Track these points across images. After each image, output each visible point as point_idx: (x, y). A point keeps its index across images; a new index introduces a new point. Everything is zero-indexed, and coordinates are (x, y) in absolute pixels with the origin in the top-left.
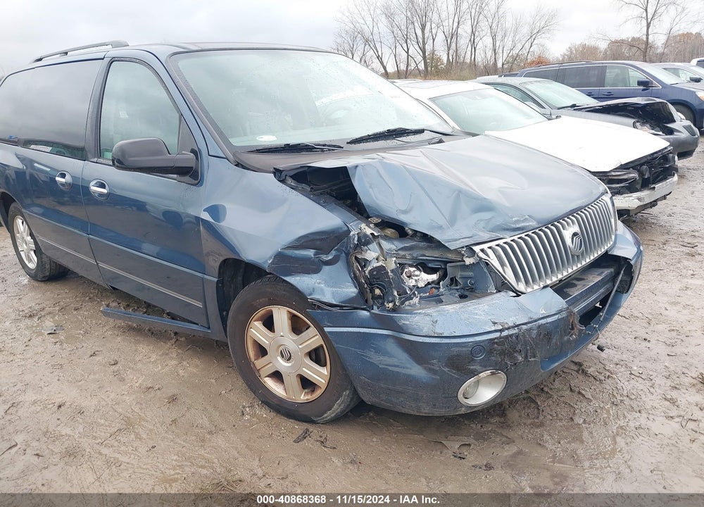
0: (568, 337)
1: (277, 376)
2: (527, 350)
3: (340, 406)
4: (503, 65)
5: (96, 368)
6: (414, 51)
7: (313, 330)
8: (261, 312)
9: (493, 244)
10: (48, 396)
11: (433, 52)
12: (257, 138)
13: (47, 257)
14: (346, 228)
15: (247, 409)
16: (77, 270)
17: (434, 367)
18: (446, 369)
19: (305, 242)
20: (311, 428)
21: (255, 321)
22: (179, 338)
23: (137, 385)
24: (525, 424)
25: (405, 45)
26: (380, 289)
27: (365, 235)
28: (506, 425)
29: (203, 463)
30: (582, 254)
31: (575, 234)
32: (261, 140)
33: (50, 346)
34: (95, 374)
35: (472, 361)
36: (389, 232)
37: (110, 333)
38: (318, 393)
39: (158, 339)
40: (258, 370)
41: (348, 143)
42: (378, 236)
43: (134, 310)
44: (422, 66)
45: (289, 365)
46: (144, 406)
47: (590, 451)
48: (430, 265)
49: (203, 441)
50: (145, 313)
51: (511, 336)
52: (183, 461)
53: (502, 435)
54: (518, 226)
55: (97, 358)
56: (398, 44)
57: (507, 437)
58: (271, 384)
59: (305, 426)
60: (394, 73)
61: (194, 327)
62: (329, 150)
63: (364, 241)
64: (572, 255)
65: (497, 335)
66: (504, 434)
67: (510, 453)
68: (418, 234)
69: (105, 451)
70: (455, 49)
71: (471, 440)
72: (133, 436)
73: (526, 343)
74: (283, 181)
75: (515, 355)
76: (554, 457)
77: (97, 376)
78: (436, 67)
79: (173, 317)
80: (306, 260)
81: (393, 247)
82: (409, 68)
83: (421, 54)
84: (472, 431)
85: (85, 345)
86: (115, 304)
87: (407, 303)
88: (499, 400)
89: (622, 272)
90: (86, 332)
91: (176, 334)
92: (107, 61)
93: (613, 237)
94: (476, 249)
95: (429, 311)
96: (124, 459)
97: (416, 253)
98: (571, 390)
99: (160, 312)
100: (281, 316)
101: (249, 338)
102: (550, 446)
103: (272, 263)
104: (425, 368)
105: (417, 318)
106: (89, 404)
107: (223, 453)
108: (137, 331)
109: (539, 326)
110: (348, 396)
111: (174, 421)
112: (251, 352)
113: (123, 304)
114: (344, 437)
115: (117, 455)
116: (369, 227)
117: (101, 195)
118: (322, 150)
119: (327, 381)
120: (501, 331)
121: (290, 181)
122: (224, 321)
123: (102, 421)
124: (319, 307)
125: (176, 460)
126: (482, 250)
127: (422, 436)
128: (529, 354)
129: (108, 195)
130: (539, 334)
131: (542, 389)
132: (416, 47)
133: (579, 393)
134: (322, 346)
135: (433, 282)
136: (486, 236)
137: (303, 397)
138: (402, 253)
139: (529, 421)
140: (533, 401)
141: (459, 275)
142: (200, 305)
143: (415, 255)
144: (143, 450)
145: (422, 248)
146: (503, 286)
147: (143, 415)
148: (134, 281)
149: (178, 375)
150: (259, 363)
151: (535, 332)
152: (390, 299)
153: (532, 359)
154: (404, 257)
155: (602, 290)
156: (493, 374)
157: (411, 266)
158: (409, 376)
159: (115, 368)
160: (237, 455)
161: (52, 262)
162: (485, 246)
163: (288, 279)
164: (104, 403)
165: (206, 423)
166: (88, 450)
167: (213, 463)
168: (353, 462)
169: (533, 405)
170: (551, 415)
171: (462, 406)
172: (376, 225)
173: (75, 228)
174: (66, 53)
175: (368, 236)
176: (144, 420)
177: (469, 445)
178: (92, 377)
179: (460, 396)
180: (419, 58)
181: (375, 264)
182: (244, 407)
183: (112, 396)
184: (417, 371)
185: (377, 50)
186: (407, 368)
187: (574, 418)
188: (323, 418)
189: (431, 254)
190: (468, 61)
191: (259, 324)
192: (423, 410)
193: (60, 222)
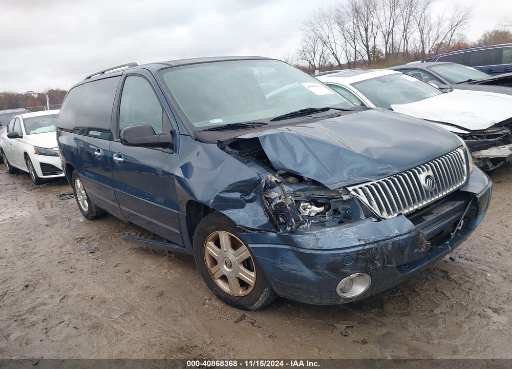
0: (418, 250)
1: (224, 278)
2: (384, 258)
3: (263, 299)
4: (429, 51)
5: (117, 275)
6: (360, 47)
7: (244, 247)
8: (213, 235)
9: (363, 186)
10: (86, 291)
11: (375, 47)
12: (210, 122)
13: (94, 204)
14: (259, 178)
15: (207, 301)
16: (111, 212)
17: (318, 271)
18: (327, 272)
19: (234, 188)
20: (247, 314)
21: (209, 241)
22: (171, 255)
23: (140, 285)
24: (396, 314)
25: (353, 44)
26: (283, 218)
27: (271, 182)
28: (382, 314)
29: (174, 335)
30: (435, 190)
31: (428, 177)
32: (212, 122)
33: (91, 261)
34: (115, 278)
35: (344, 266)
36: (291, 179)
37: (128, 252)
38: (250, 290)
39: (158, 256)
40: (213, 275)
41: (271, 121)
42: (280, 183)
43: (145, 237)
44: (366, 58)
45: (231, 270)
46: (142, 299)
47: (441, 333)
48: (319, 201)
49: (176, 321)
50: (152, 239)
51: (371, 249)
52: (161, 333)
53: (377, 321)
54: (382, 172)
55: (118, 268)
56: (348, 43)
57: (381, 322)
58: (220, 283)
59: (242, 312)
60: (346, 65)
61: (176, 247)
62: (258, 126)
63: (270, 186)
64: (426, 192)
65: (361, 248)
66: (380, 320)
67: (382, 333)
68: (310, 180)
69: (115, 326)
70: (391, 43)
71: (355, 324)
72: (133, 317)
73: (383, 254)
74: (223, 149)
75: (375, 262)
76: (414, 336)
77: (117, 280)
78: (378, 57)
79: (169, 242)
80: (235, 200)
81: (292, 189)
82: (357, 60)
83: (366, 49)
84: (357, 317)
85: (112, 260)
86: (134, 234)
87: (301, 227)
88: (369, 295)
89: (470, 203)
90: (114, 252)
91: (169, 252)
92: (123, 76)
93: (465, 178)
94: (350, 189)
95: (315, 232)
96: (126, 331)
97: (308, 193)
98: (436, 290)
99: (161, 239)
100: (224, 237)
101: (206, 253)
102: (411, 329)
103: (214, 202)
104: (313, 272)
105: (306, 237)
106: (110, 297)
107: (187, 329)
108: (145, 251)
109: (393, 242)
110: (268, 292)
111: (160, 308)
112: (208, 263)
113: (139, 233)
114: (268, 321)
115: (122, 329)
116: (275, 176)
117: (120, 162)
118: (253, 127)
119: (255, 281)
120: (364, 245)
121: (228, 149)
122: (191, 241)
123: (116, 308)
124: (244, 231)
125: (157, 333)
126: (355, 190)
127: (321, 321)
128: (386, 262)
129: (124, 162)
130: (393, 247)
131: (414, 290)
132: (362, 44)
133: (442, 292)
134: (249, 258)
135: (321, 212)
136: (358, 180)
137: (241, 292)
138: (298, 193)
139: (399, 312)
140: (406, 298)
141: (340, 207)
142: (178, 231)
143: (308, 195)
144: (138, 325)
145: (312, 190)
146: (370, 215)
147: (141, 304)
148: (144, 219)
149: (167, 278)
150: (213, 270)
151: (391, 246)
152: (290, 224)
153: (389, 265)
154: (300, 196)
155: (454, 217)
156: (360, 275)
157: (306, 202)
158: (303, 277)
159: (128, 274)
160: (195, 330)
161: (97, 207)
162: (356, 187)
163: (224, 212)
164: (119, 296)
165: (179, 309)
166: (105, 325)
167: (181, 335)
168: (270, 336)
169: (405, 301)
170: (417, 308)
171: (340, 298)
172: (280, 175)
173: (107, 184)
174: (104, 73)
175: (272, 182)
176: (142, 307)
177: (353, 327)
178: (113, 280)
179: (338, 291)
180: (364, 52)
181: (278, 201)
182: (205, 300)
183: (124, 292)
184: (308, 273)
185: (332, 49)
186: (302, 271)
187: (433, 310)
188: (254, 307)
189: (319, 194)
190: (402, 51)
191: (211, 244)
192: (314, 301)
193: (100, 181)
